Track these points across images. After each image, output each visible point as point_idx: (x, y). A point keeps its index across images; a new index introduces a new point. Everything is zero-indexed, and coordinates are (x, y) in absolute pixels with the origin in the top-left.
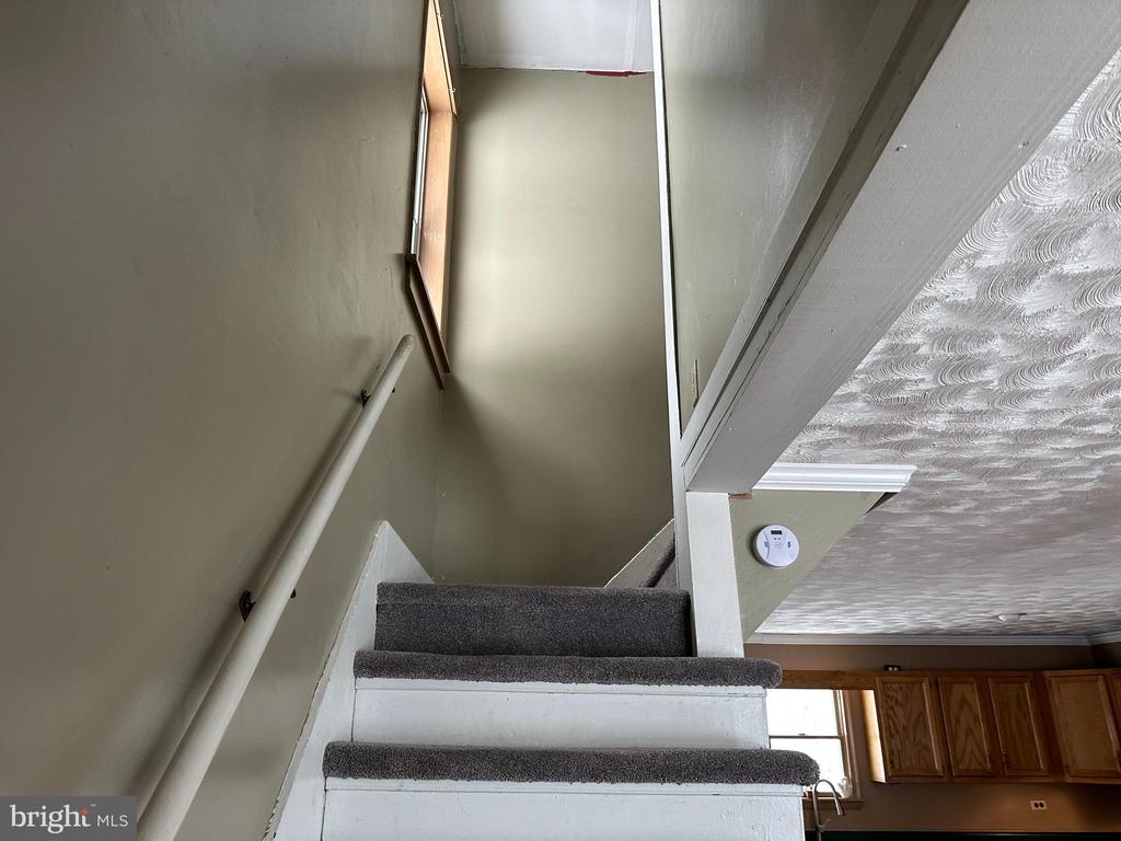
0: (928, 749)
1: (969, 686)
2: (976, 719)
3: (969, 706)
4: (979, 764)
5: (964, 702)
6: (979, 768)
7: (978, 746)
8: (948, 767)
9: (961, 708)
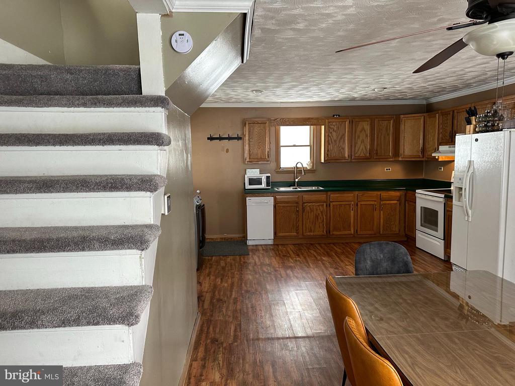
0: (344, 149)
1: (367, 122)
2: (367, 136)
3: (365, 131)
4: (364, 154)
5: (363, 129)
6: (363, 155)
7: (365, 147)
8: (350, 156)
9: (361, 132)
